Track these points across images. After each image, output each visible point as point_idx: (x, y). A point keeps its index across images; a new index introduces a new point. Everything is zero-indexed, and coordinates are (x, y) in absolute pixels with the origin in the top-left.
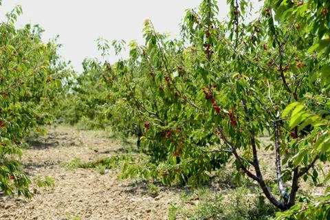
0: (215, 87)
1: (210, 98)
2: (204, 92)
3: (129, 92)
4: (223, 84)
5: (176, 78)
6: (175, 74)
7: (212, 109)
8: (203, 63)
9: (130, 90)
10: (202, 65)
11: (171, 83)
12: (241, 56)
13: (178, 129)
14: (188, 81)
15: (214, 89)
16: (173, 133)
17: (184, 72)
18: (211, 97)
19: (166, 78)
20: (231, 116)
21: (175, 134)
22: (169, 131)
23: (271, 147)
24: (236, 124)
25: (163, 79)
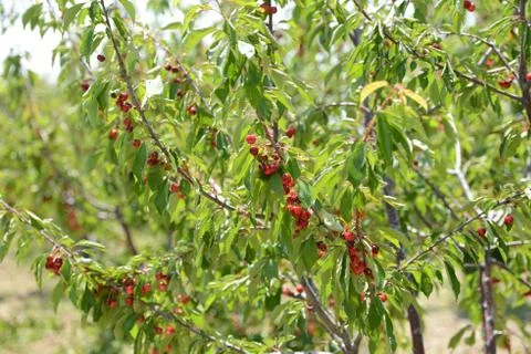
0: (289, 134)
1: (274, 174)
2: (254, 151)
3: (38, 145)
4: (317, 128)
5: (157, 99)
6: (152, 88)
7: (281, 215)
8: (253, 40)
9: (40, 138)
10: (246, 49)
11: (138, 118)
12: (385, 28)
13: (160, 276)
14: (200, 112)
15: (288, 144)
16: (145, 290)
17: (189, 84)
18: (280, 170)
19: (121, 101)
20: (350, 244)
21: (150, 294)
22: (129, 283)
23: (467, 334)
24: (369, 273)
25: (112, 105)
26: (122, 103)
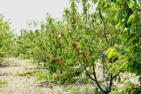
0: (77, 41)
1: (74, 46)
2: (72, 43)
3: (40, 43)
5: (60, 37)
7: (75, 50)
11: (58, 39)
12: (88, 28)
13: (61, 59)
14: (65, 38)
17: (64, 35)
20: (83, 53)
21: (60, 61)
22: (57, 60)
23: (101, 67)
24: (86, 57)
25: (55, 38)
26: (56, 38)
